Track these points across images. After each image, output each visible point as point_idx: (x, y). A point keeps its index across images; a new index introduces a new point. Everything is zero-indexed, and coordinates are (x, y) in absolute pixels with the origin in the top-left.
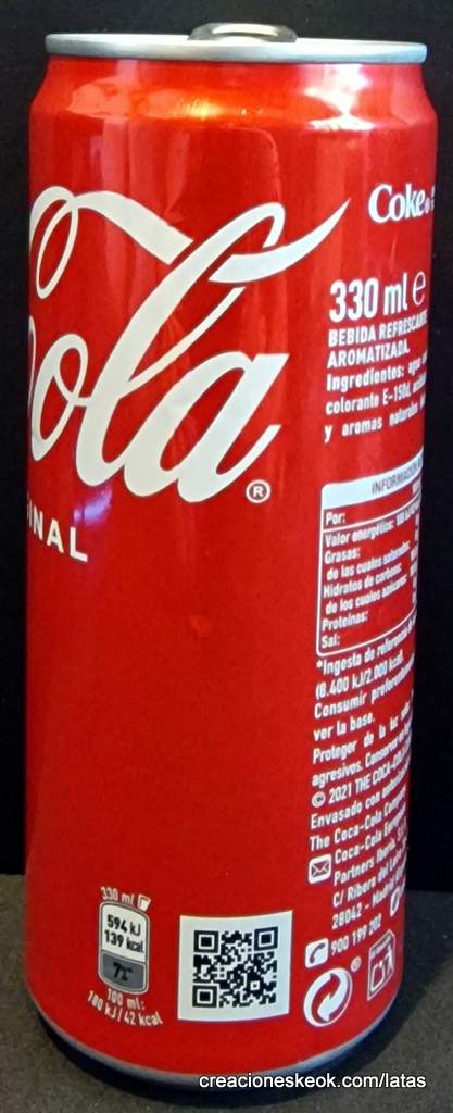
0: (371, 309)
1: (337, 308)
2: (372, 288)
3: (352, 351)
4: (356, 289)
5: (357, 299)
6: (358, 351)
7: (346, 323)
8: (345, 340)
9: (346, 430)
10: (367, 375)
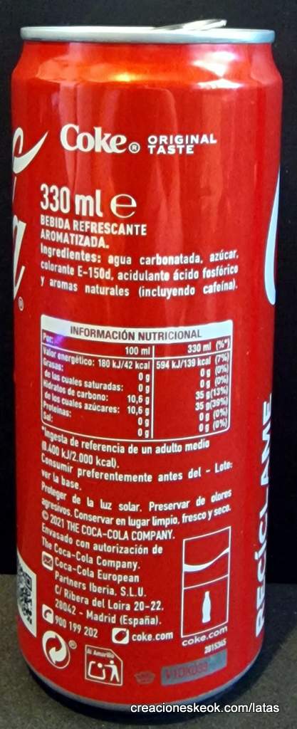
0: (65, 207)
1: (44, 200)
2: (65, 193)
3: (53, 232)
4: (54, 191)
5: (55, 198)
6: (57, 233)
7: (49, 212)
8: (49, 223)
9: (52, 283)
10: (64, 251)
